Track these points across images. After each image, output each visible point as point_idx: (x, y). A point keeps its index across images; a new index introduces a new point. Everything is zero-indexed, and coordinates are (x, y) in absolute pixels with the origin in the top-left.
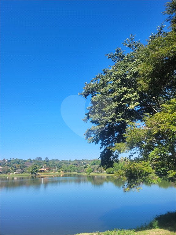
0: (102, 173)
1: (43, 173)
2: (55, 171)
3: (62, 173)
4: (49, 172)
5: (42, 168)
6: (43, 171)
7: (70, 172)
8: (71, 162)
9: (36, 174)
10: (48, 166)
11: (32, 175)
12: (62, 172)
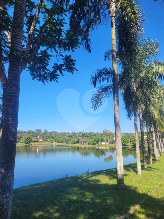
0: (85, 144)
1: (36, 143)
2: (49, 142)
3: (55, 144)
4: (42, 142)
5: (37, 138)
6: (38, 141)
7: (62, 143)
8: (66, 134)
9: (29, 144)
10: (43, 137)
11: (26, 145)
12: (54, 142)
